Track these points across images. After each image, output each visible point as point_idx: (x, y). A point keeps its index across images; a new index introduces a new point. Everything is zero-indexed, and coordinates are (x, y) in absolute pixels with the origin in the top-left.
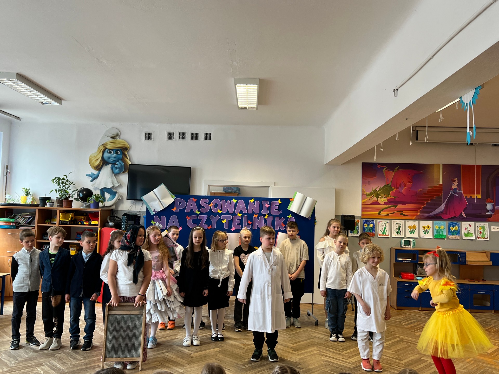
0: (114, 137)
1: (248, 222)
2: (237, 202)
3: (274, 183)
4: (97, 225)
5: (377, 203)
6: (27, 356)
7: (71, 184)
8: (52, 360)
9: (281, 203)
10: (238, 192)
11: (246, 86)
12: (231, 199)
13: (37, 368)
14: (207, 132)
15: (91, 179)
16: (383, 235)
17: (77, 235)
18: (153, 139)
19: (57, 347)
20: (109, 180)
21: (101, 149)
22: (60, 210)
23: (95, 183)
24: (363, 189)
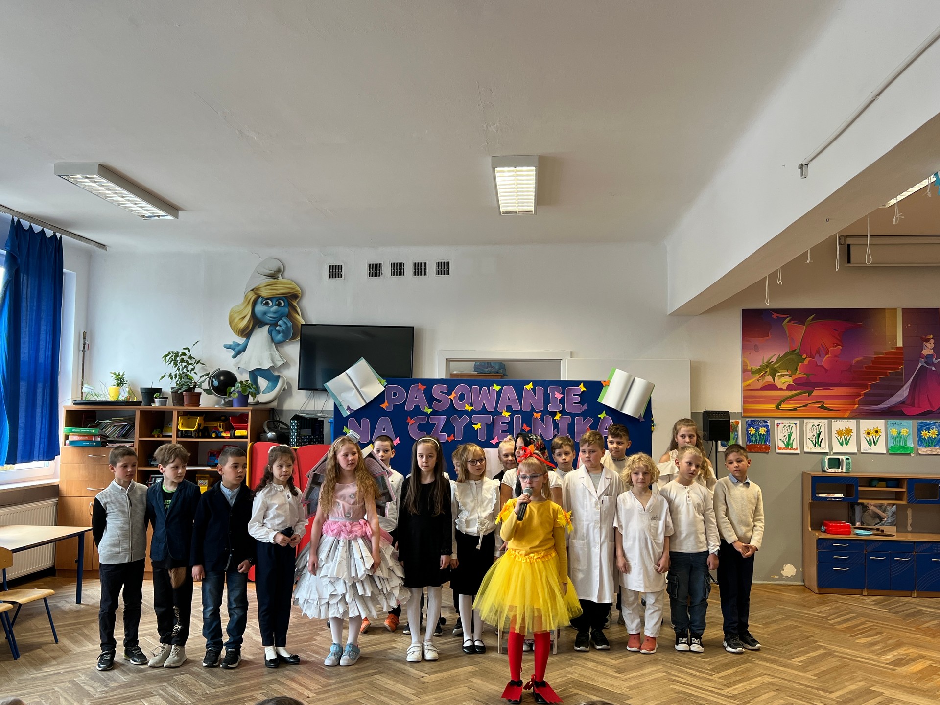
0: (273, 276)
1: (523, 428)
2: (501, 390)
3: (571, 352)
4: (246, 437)
5: (772, 387)
6: (124, 679)
7: (197, 364)
8: (168, 686)
9: (585, 390)
10: (501, 371)
11: (513, 171)
12: (489, 384)
13: (141, 700)
14: (442, 261)
15: (233, 353)
16: (787, 448)
17: (210, 456)
18: (343, 277)
19: (178, 661)
20: (266, 354)
21: (249, 299)
22: (178, 412)
23: (241, 360)
24: (745, 360)
